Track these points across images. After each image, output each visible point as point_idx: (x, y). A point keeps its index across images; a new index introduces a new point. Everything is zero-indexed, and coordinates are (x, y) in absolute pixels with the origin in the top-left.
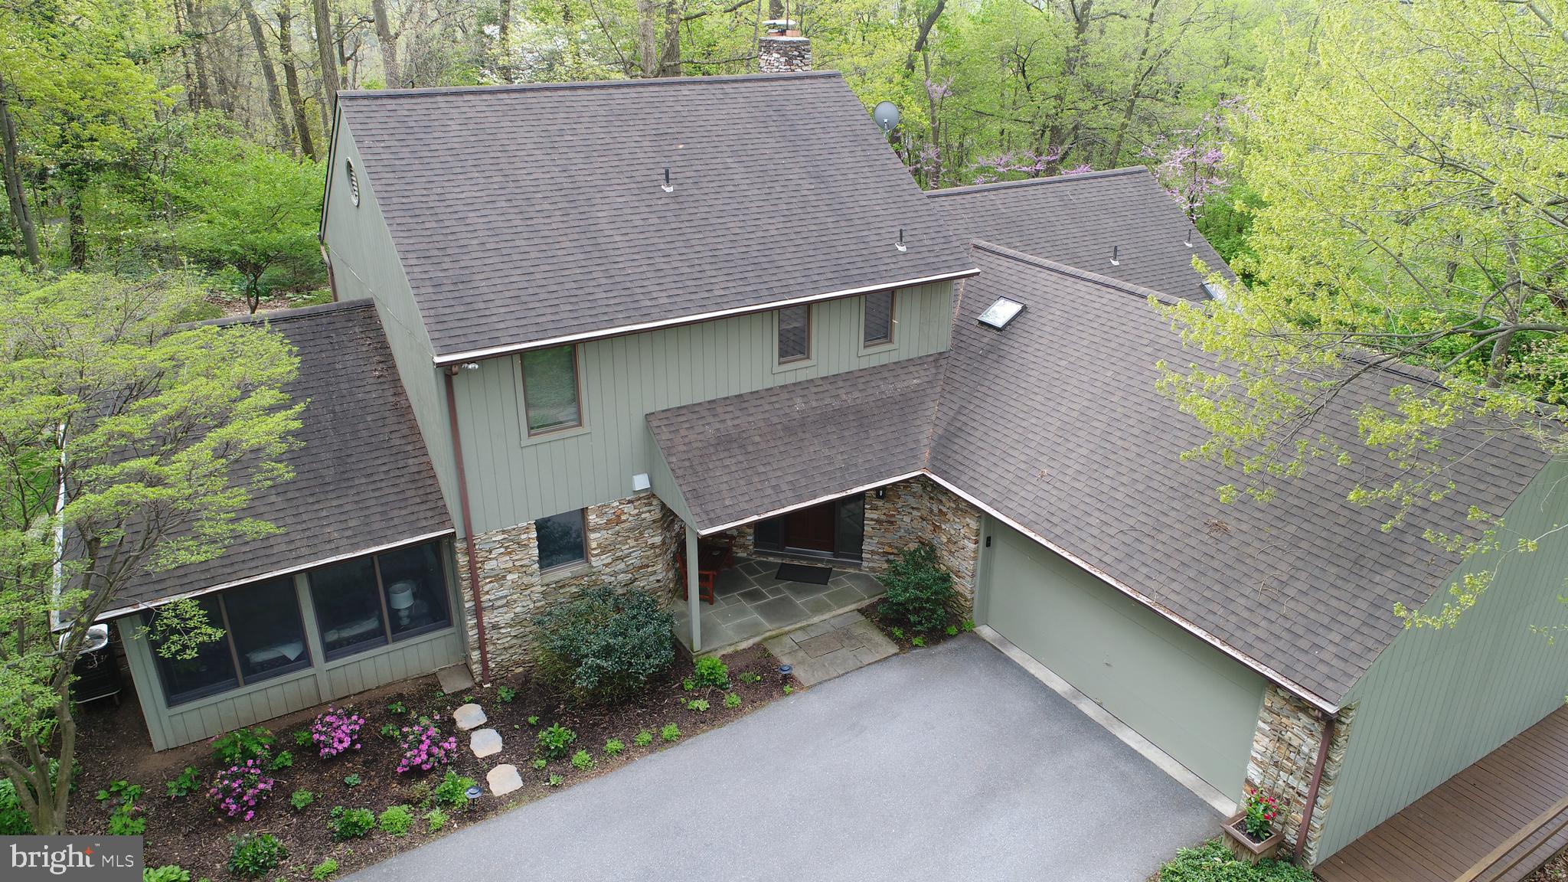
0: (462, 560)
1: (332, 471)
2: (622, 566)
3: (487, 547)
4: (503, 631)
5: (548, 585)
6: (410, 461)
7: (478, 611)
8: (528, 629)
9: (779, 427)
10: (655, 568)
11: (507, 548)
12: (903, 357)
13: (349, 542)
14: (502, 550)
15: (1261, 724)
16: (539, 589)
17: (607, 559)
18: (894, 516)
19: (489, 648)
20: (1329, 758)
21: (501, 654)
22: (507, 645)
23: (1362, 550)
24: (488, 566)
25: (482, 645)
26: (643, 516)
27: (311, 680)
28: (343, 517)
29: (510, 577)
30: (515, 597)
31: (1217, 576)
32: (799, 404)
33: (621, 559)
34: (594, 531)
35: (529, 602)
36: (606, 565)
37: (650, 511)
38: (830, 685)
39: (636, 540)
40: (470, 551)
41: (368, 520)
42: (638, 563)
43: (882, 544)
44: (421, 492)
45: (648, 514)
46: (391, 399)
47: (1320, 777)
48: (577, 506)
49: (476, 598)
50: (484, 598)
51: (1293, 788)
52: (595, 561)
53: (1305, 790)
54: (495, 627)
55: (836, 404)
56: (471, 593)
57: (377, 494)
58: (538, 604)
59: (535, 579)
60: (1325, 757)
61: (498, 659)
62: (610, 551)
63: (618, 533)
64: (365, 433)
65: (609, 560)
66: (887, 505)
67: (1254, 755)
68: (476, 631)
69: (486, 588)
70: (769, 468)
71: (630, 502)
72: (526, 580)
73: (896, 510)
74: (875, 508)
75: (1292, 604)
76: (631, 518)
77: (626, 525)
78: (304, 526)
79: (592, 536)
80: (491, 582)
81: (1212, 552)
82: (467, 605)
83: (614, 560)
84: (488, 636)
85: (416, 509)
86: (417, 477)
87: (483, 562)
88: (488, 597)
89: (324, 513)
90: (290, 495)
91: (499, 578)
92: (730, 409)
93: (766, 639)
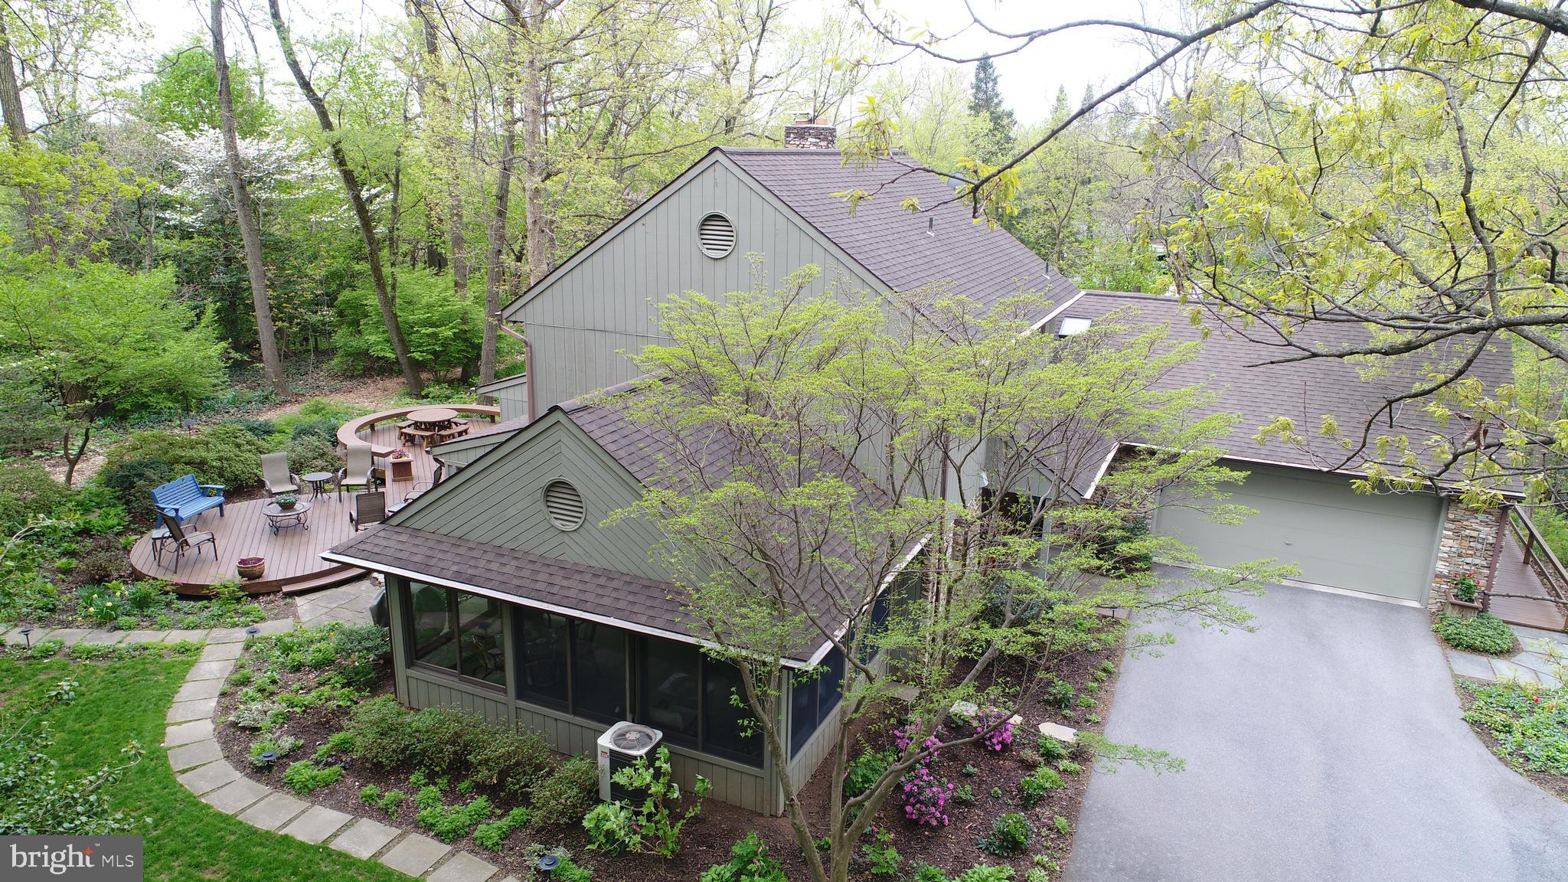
15: (1446, 532)
47: (1498, 550)
51: (1476, 565)
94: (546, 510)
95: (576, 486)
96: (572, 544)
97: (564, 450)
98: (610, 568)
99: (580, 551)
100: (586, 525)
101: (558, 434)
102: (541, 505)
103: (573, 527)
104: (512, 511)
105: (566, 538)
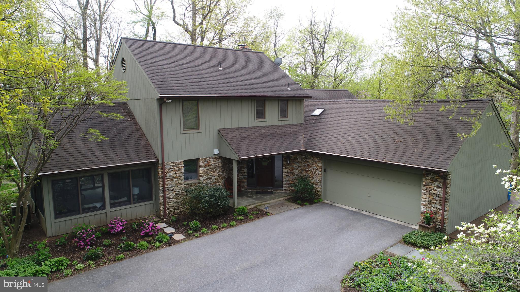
0: (160, 171)
1: (117, 142)
2: (209, 181)
3: (168, 167)
4: (171, 200)
5: (186, 185)
6: (142, 142)
7: (164, 191)
8: (179, 200)
9: (258, 136)
10: (219, 184)
11: (174, 169)
12: (291, 123)
13: (124, 161)
14: (173, 169)
15: (423, 191)
16: (183, 185)
17: (205, 178)
18: (293, 170)
19: (167, 206)
20: (446, 193)
21: (170, 209)
22: (172, 205)
23: (441, 137)
24: (169, 174)
25: (164, 204)
26: (216, 164)
27: (104, 215)
28: (121, 154)
29: (175, 180)
30: (176, 187)
31: (402, 151)
32: (263, 131)
33: (209, 178)
34: (201, 167)
35: (180, 190)
36: (205, 180)
37: (218, 163)
38: (282, 213)
39: (214, 173)
40: (163, 168)
41: (130, 156)
42: (214, 181)
43: (289, 180)
44: (147, 150)
45: (217, 164)
46: (134, 126)
47: (444, 200)
48: (196, 157)
49: (164, 186)
50: (166, 186)
51: (437, 208)
52: (201, 178)
53: (440, 207)
54: (169, 198)
55: (274, 132)
56: (162, 184)
57: (132, 149)
58: (183, 191)
59: (182, 182)
60: (445, 193)
61: (169, 210)
62: (206, 175)
63: (208, 169)
64: (127, 134)
65: (205, 179)
66: (290, 167)
67: (422, 202)
68: (162, 199)
69: (167, 183)
70: (257, 145)
71: (213, 159)
72: (180, 181)
73: (293, 168)
74: (286, 168)
75: (426, 152)
76: (212, 165)
77: (211, 167)
78: (109, 155)
79: (201, 169)
80: (168, 181)
81: (399, 147)
82: (160, 188)
83: (207, 179)
84: (166, 201)
85: (145, 154)
86: (145, 146)
87: (166, 173)
88: (167, 186)
89: (115, 153)
90: (104, 147)
91: (171, 180)
92: (243, 130)
93: (257, 206)
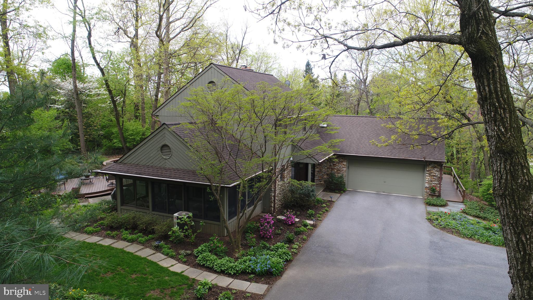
7: (275, 192)
9: (310, 144)
15: (427, 175)
16: (280, 186)
25: (274, 201)
27: (245, 215)
31: (411, 151)
32: (309, 141)
35: (278, 190)
47: (441, 179)
49: (274, 188)
51: (436, 184)
55: (313, 141)
67: (426, 181)
68: (273, 197)
71: (289, 164)
76: (289, 169)
81: (406, 148)
94: (161, 153)
95: (170, 145)
96: (168, 162)
97: (166, 135)
98: (179, 168)
99: (170, 164)
100: (172, 156)
101: (165, 131)
102: (160, 152)
103: (169, 157)
104: (152, 155)
105: (166, 161)
